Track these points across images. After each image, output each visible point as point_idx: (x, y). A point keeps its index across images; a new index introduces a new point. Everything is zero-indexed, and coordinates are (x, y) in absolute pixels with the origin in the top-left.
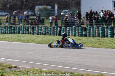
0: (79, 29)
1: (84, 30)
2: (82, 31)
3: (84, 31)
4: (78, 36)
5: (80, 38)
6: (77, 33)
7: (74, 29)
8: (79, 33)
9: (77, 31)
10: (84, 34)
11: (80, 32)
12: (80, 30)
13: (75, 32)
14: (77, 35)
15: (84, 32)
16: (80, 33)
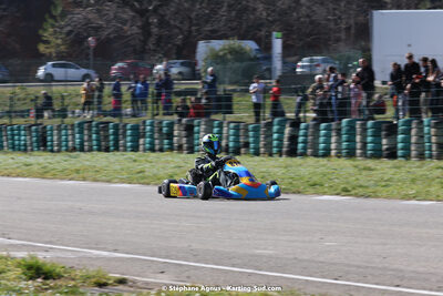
0: (364, 129)
1: (384, 133)
2: (377, 135)
3: (387, 136)
4: (364, 155)
5: (371, 163)
6: (359, 145)
7: (348, 130)
8: (364, 144)
9: (358, 138)
10: (387, 149)
11: (369, 139)
12: (370, 132)
13: (351, 140)
14: (358, 152)
15: (384, 141)
16: (370, 146)
